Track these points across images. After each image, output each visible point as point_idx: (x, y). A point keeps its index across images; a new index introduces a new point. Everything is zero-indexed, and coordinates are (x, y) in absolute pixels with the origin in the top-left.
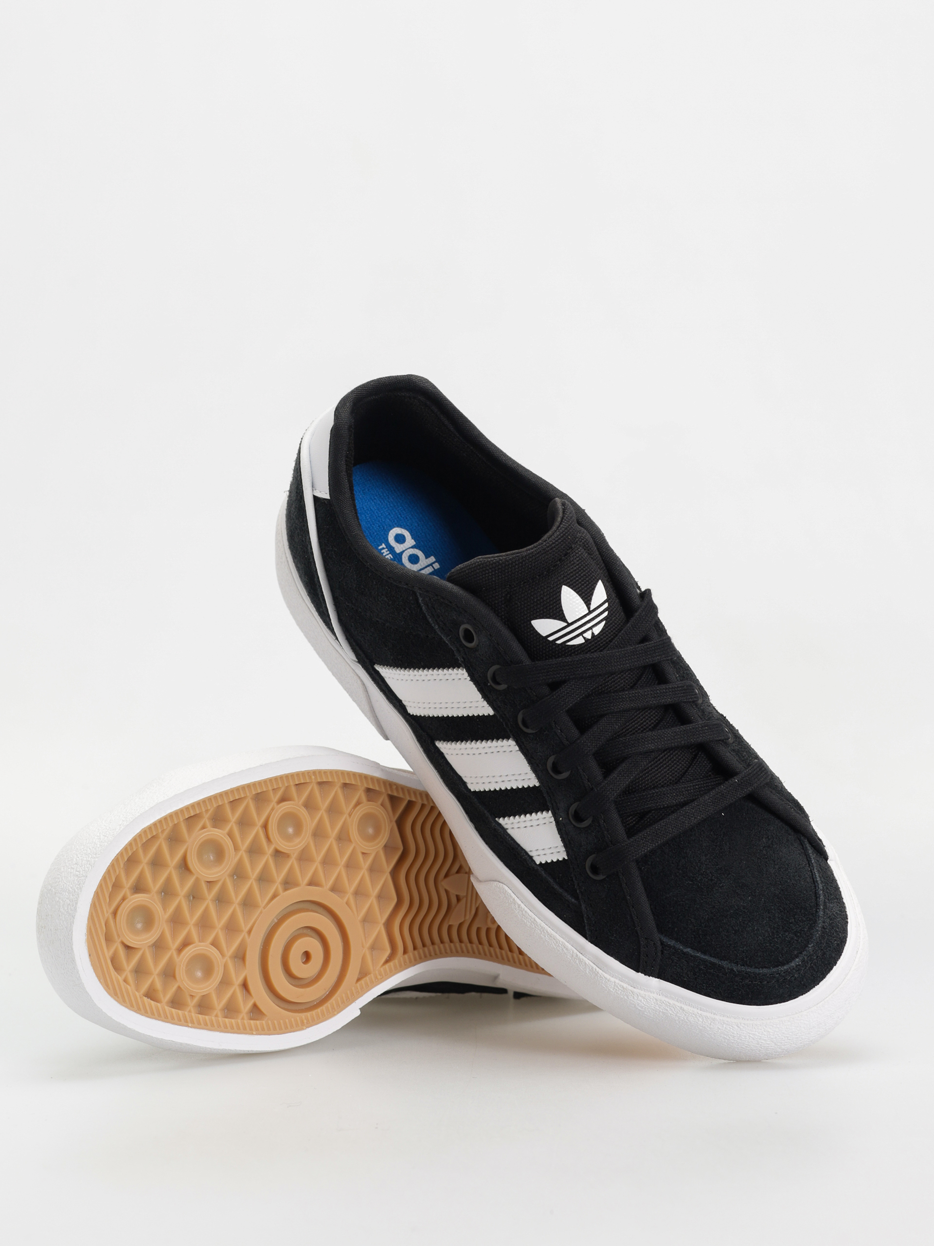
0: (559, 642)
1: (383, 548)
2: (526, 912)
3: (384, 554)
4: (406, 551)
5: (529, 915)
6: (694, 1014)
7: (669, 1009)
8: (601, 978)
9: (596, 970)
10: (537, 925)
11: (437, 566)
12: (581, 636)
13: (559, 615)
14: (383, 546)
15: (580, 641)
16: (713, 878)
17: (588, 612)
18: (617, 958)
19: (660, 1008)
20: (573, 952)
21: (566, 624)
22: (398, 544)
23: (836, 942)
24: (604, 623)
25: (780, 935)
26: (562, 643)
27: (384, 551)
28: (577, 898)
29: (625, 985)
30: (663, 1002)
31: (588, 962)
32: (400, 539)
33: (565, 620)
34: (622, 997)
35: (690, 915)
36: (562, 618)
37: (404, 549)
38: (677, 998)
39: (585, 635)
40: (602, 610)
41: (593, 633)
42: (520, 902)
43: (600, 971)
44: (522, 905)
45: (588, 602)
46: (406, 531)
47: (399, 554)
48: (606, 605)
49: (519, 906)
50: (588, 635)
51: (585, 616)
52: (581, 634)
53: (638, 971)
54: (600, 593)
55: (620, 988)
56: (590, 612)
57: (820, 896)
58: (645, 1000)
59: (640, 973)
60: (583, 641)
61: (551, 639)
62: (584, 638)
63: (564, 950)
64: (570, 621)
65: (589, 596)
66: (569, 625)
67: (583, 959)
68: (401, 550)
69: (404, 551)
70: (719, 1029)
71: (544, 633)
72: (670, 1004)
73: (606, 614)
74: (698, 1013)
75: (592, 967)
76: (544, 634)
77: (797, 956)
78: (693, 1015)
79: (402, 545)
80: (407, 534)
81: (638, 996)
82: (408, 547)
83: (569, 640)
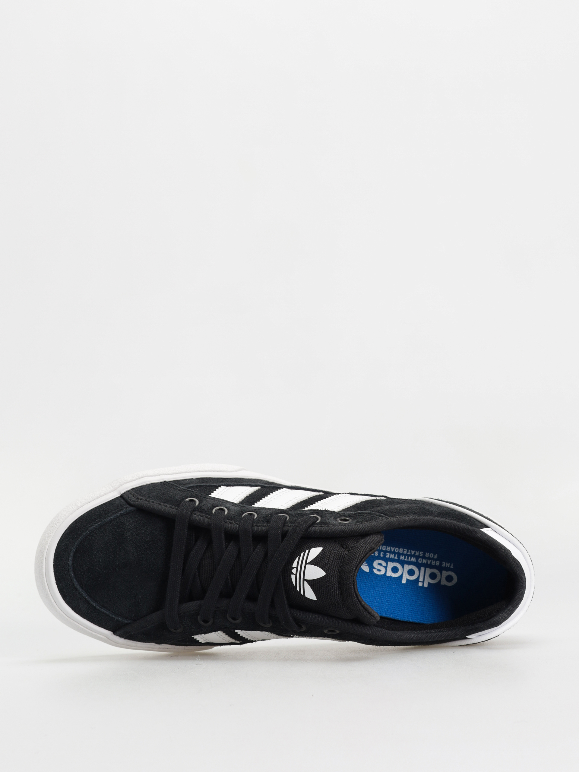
0: (302, 554)
1: (450, 565)
3: (447, 563)
4: (440, 576)
11: (420, 584)
12: (296, 566)
13: (314, 562)
14: (452, 567)
15: (295, 565)
16: (140, 553)
17: (305, 579)
22: (447, 575)
23: (66, 592)
24: (294, 584)
25: (89, 564)
26: (301, 555)
27: (449, 565)
32: (449, 579)
33: (310, 563)
37: (442, 576)
39: (295, 569)
40: (301, 588)
45: (309, 582)
46: (451, 585)
47: (442, 571)
48: (302, 593)
50: (294, 571)
51: (304, 575)
52: (297, 568)
54: (310, 594)
56: (304, 580)
57: (93, 602)
64: (307, 565)
65: (312, 585)
66: (306, 564)
68: (443, 574)
69: (441, 575)
73: (298, 589)
76: (312, 550)
77: (73, 564)
79: (445, 576)
80: (449, 584)
82: (442, 579)
83: (299, 558)
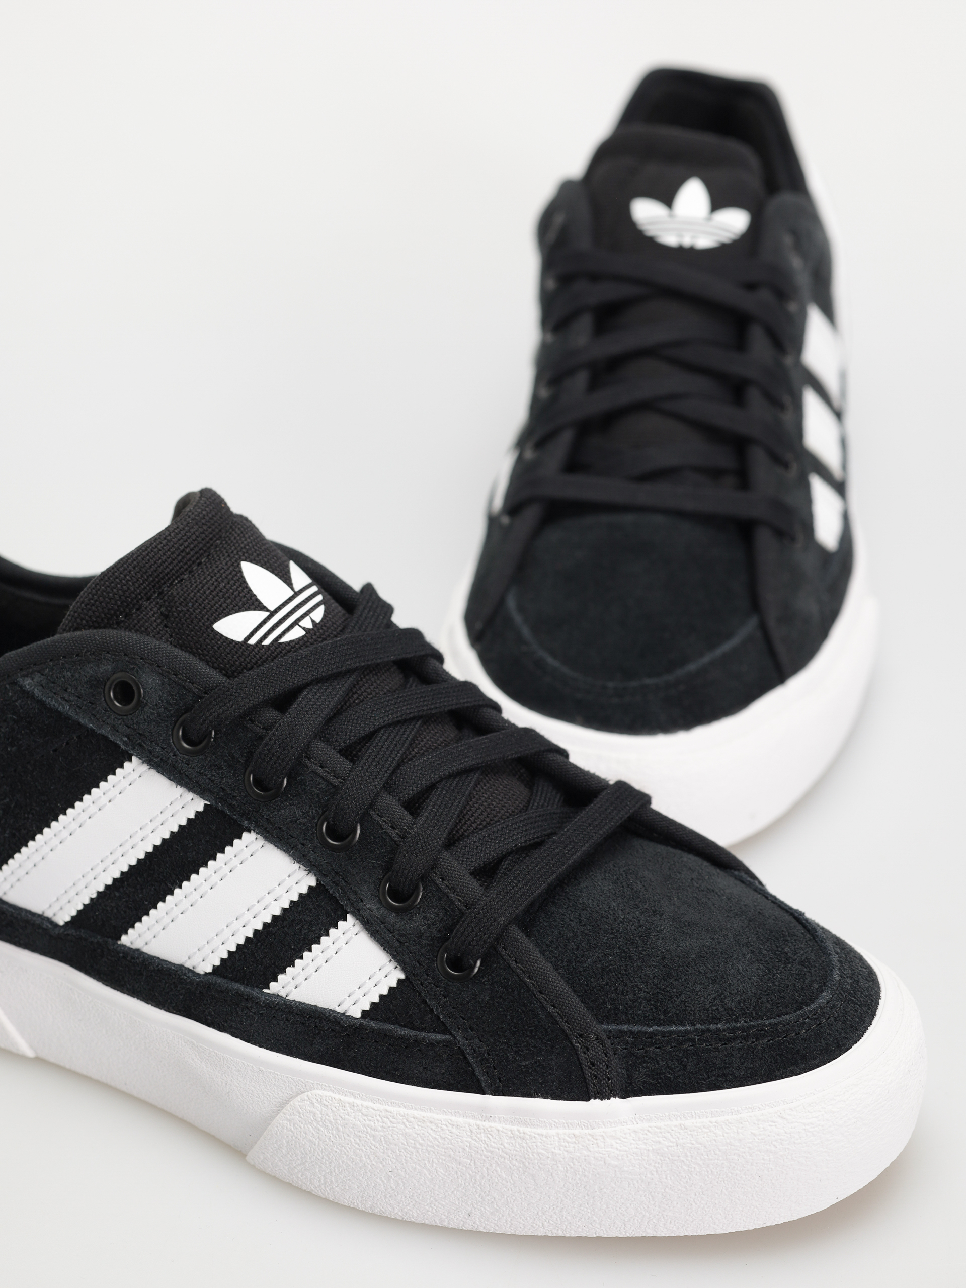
0: (267, 642)
2: (367, 1108)
5: (374, 1110)
6: (704, 1127)
7: (661, 1139)
8: (534, 1140)
9: (519, 1131)
10: (393, 1117)
12: (297, 627)
15: (296, 634)
17: (292, 594)
18: (545, 1096)
19: (645, 1144)
20: (470, 1125)
21: (267, 614)
24: (323, 607)
26: (271, 643)
28: (446, 1031)
29: (577, 1131)
30: (648, 1131)
31: (499, 1126)
33: (264, 608)
34: (578, 1154)
35: (632, 979)
36: (258, 605)
38: (667, 1114)
39: (302, 623)
40: (312, 592)
41: (313, 621)
42: (350, 1099)
43: (528, 1130)
44: (358, 1102)
45: (286, 581)
48: (315, 588)
49: (352, 1106)
50: (307, 623)
51: (291, 599)
52: (296, 623)
53: (588, 1099)
54: (299, 575)
55: (569, 1140)
56: (296, 594)
58: (618, 1141)
59: (592, 1100)
60: (303, 633)
61: (252, 641)
62: (304, 629)
63: (454, 1130)
64: (272, 608)
65: (286, 574)
66: (272, 614)
67: (490, 1127)
70: (754, 1134)
71: (238, 636)
72: (660, 1128)
73: (320, 597)
74: (711, 1123)
75: (511, 1130)
76: (239, 638)
78: (705, 1130)
81: (604, 1139)
83: (280, 636)
